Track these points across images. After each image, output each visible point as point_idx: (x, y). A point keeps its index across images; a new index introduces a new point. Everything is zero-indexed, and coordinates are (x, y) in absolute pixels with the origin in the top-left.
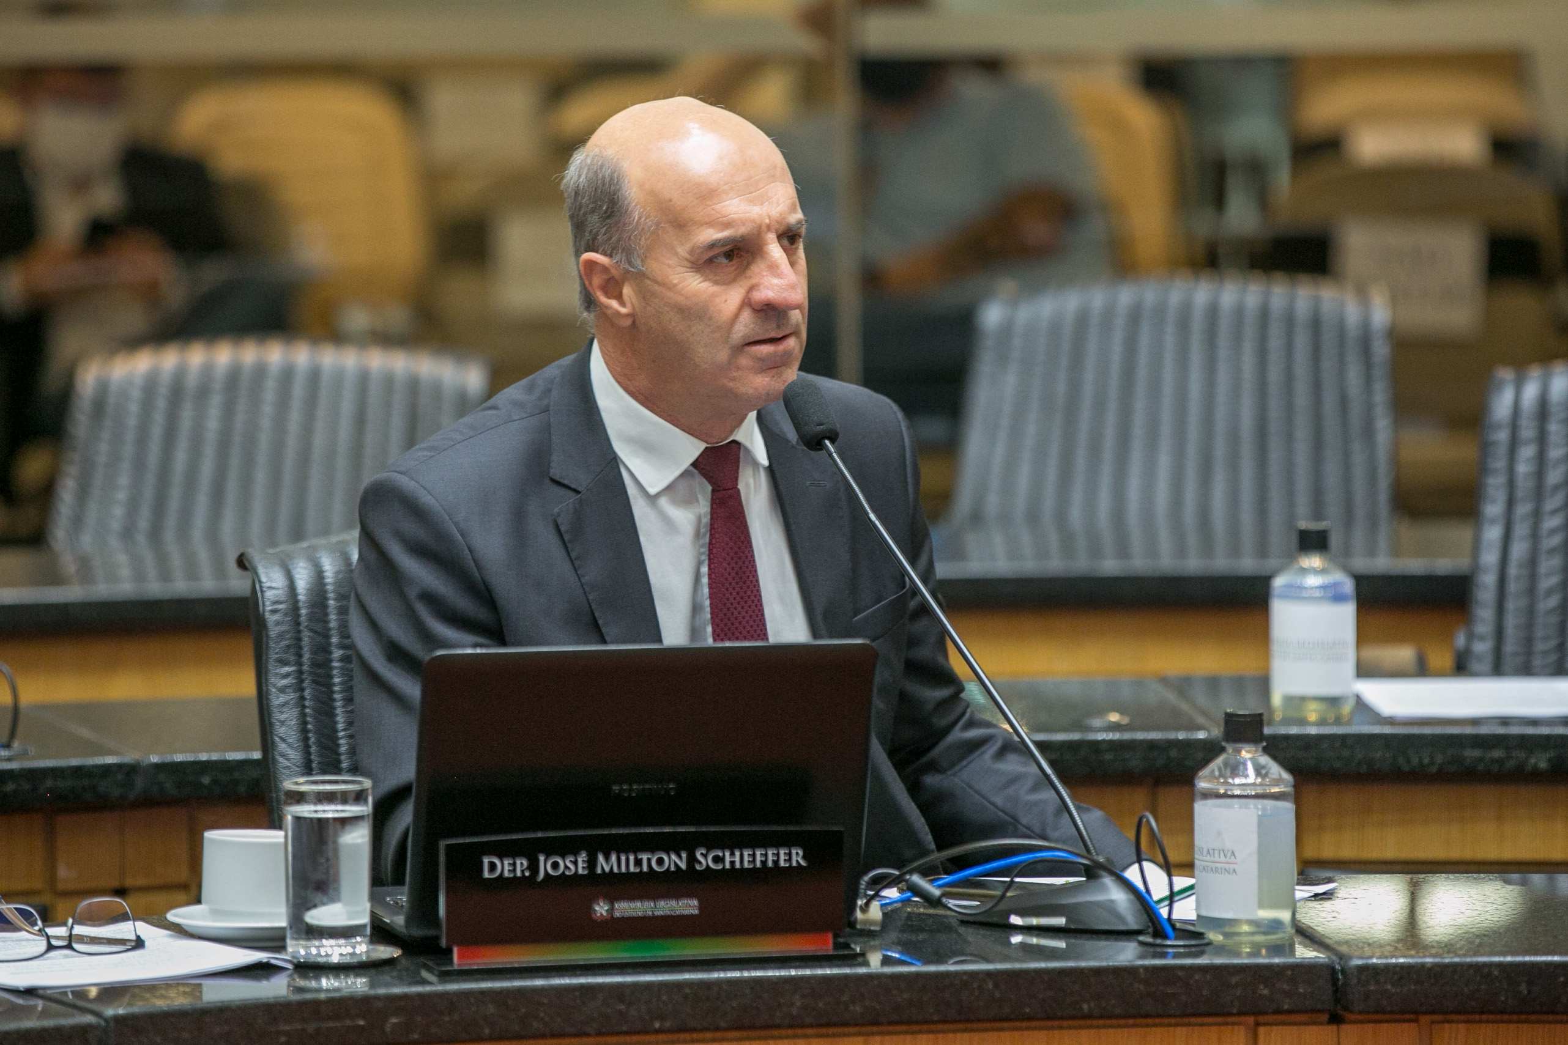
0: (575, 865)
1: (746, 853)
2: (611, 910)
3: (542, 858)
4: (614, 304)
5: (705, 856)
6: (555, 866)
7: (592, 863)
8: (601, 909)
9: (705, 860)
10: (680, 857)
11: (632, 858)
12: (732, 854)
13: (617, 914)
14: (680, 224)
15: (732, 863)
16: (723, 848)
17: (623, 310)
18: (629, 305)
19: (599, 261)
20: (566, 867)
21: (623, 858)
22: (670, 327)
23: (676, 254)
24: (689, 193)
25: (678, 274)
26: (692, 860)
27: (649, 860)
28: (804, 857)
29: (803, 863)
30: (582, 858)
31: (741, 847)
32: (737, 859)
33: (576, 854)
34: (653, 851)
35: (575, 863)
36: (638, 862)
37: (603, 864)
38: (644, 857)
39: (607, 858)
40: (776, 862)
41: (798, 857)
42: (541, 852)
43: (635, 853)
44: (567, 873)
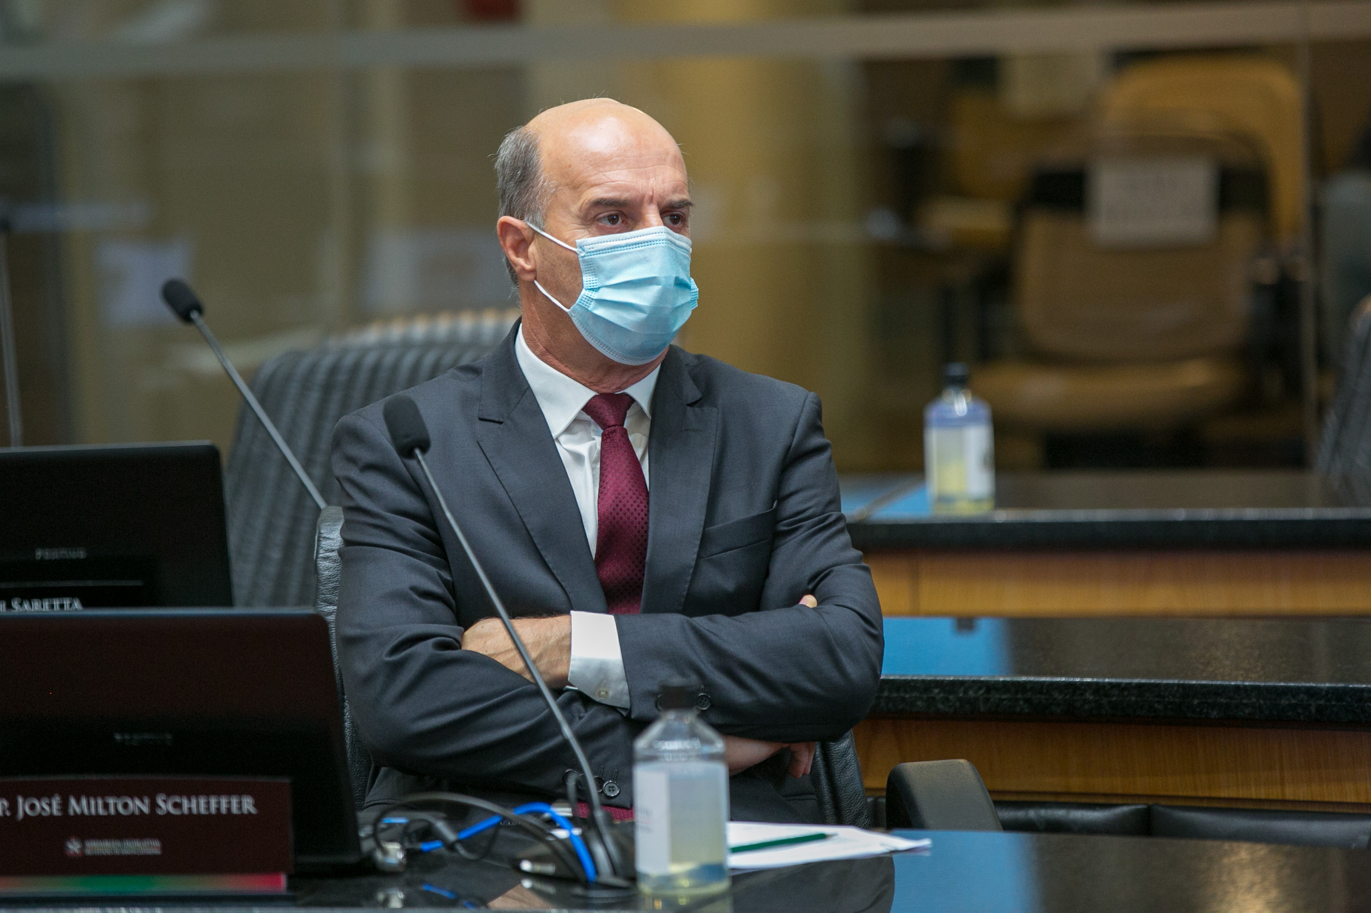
0: (50, 807)
1: (202, 801)
2: (83, 847)
3: (20, 800)
4: (521, 261)
5: (165, 801)
6: (32, 807)
7: (65, 805)
8: (74, 847)
9: (165, 806)
10: (142, 801)
11: (100, 802)
12: (190, 800)
13: (88, 852)
14: (576, 186)
15: (190, 809)
16: (181, 795)
17: (528, 267)
18: (532, 262)
19: (513, 223)
20: (43, 809)
21: (92, 802)
22: (561, 279)
23: (570, 213)
24: (586, 160)
25: (570, 230)
26: (154, 805)
27: (115, 805)
28: (255, 805)
29: (253, 810)
30: (56, 801)
31: (197, 794)
32: (194, 806)
33: (50, 796)
34: (118, 795)
35: (50, 805)
36: (106, 806)
37: (74, 806)
38: (111, 801)
39: (78, 801)
40: (229, 809)
41: (248, 805)
42: (20, 794)
43: (103, 797)
44: (44, 814)
